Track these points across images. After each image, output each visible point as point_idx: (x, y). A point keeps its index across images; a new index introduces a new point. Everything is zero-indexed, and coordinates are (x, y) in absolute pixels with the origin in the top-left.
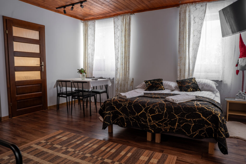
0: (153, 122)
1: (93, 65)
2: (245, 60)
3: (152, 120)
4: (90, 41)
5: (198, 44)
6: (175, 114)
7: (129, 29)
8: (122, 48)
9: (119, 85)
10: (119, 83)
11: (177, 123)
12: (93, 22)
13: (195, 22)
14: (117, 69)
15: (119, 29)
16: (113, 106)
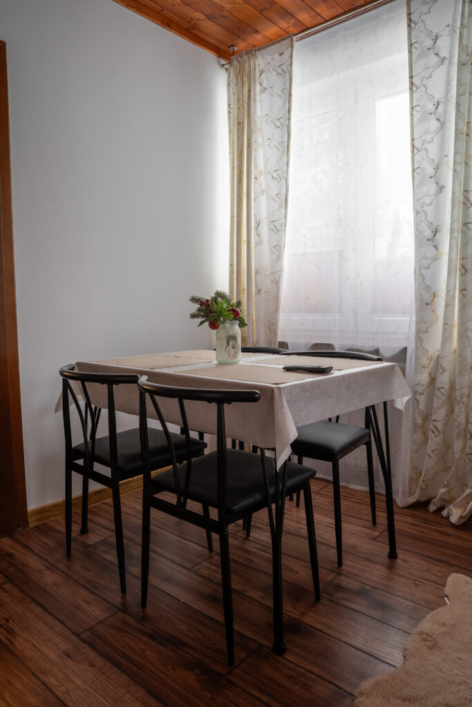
1: (277, 282)
9: (437, 392)
10: (438, 385)
12: (281, 54)
14: (427, 297)
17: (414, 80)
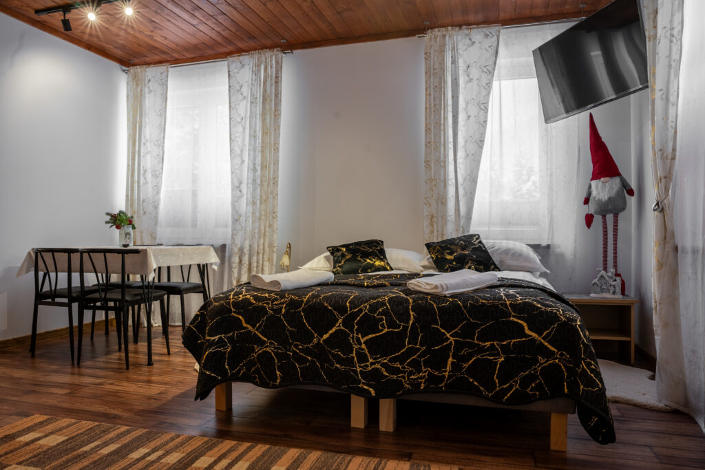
0: (371, 361)
1: (156, 208)
2: (607, 184)
3: (368, 355)
4: (149, 131)
5: (481, 141)
6: (443, 331)
7: (276, 96)
8: (252, 153)
9: (242, 267)
11: (450, 359)
12: (161, 73)
13: (471, 80)
14: (236, 217)
15: (245, 94)
16: (233, 316)
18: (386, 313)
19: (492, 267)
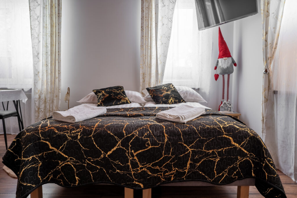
0: (140, 167)
2: (226, 61)
3: (139, 163)
5: (169, 37)
6: (185, 145)
7: (59, 5)
8: (45, 37)
9: (41, 100)
10: (41, 98)
11: (189, 162)
13: (165, 6)
14: (37, 73)
15: (39, 3)
16: (42, 142)
17: (31, 8)
18: (149, 136)
19: (182, 100)
